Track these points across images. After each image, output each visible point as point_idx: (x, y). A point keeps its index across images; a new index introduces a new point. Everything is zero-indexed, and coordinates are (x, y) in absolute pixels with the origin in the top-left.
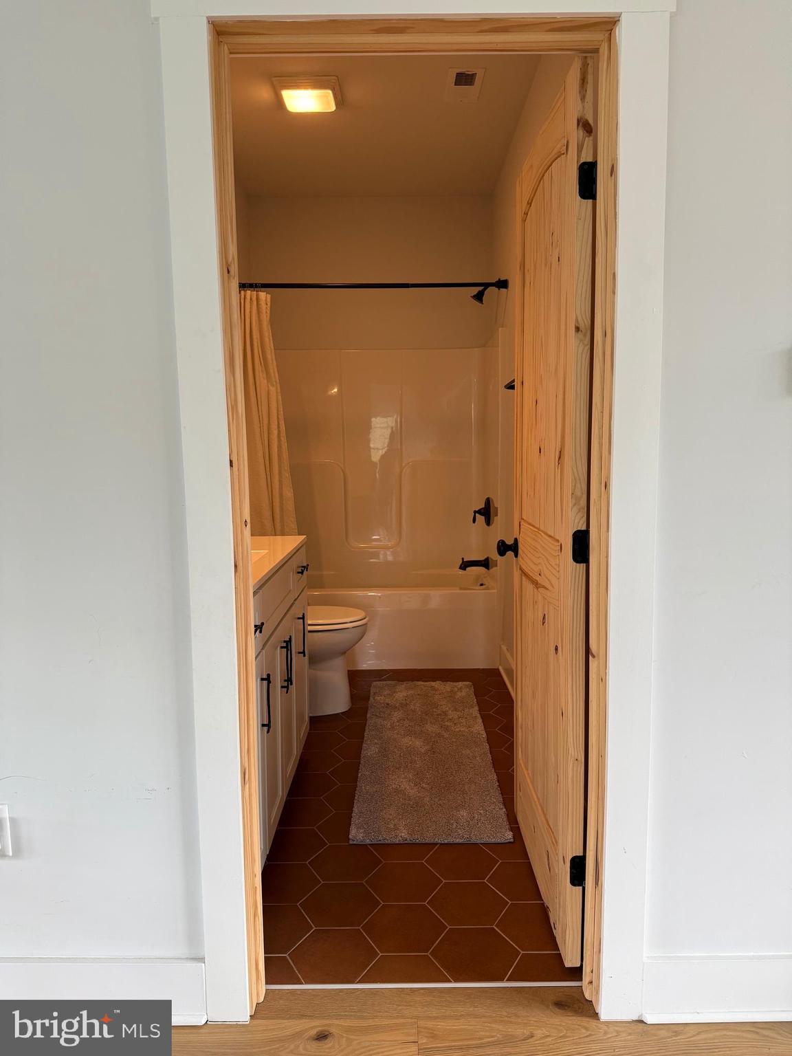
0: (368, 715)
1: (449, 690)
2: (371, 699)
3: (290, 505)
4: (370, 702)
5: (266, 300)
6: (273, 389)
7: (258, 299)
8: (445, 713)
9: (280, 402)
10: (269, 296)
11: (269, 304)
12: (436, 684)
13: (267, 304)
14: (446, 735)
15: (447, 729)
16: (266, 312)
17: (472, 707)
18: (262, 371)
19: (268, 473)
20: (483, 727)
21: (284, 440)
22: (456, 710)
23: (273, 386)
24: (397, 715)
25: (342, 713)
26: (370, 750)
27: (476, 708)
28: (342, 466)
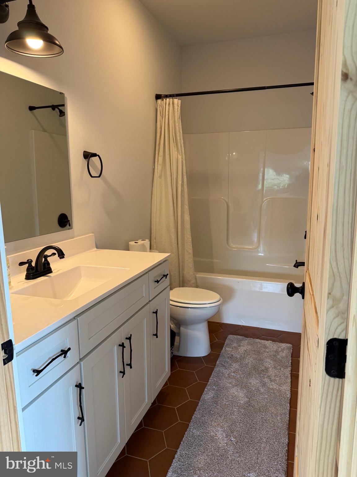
0: (218, 362)
1: (275, 350)
2: (224, 349)
3: (188, 225)
4: (222, 351)
5: (178, 104)
6: (180, 157)
7: (173, 103)
8: (267, 369)
9: (184, 165)
10: (180, 101)
11: (180, 106)
12: (268, 343)
13: (178, 106)
14: (262, 390)
15: (264, 385)
16: (178, 111)
17: (287, 367)
18: (174, 146)
19: (175, 206)
20: (289, 388)
21: (185, 187)
22: (275, 368)
23: (180, 155)
24: (235, 366)
25: (203, 357)
26: (208, 395)
27: (289, 369)
28: (227, 201)
